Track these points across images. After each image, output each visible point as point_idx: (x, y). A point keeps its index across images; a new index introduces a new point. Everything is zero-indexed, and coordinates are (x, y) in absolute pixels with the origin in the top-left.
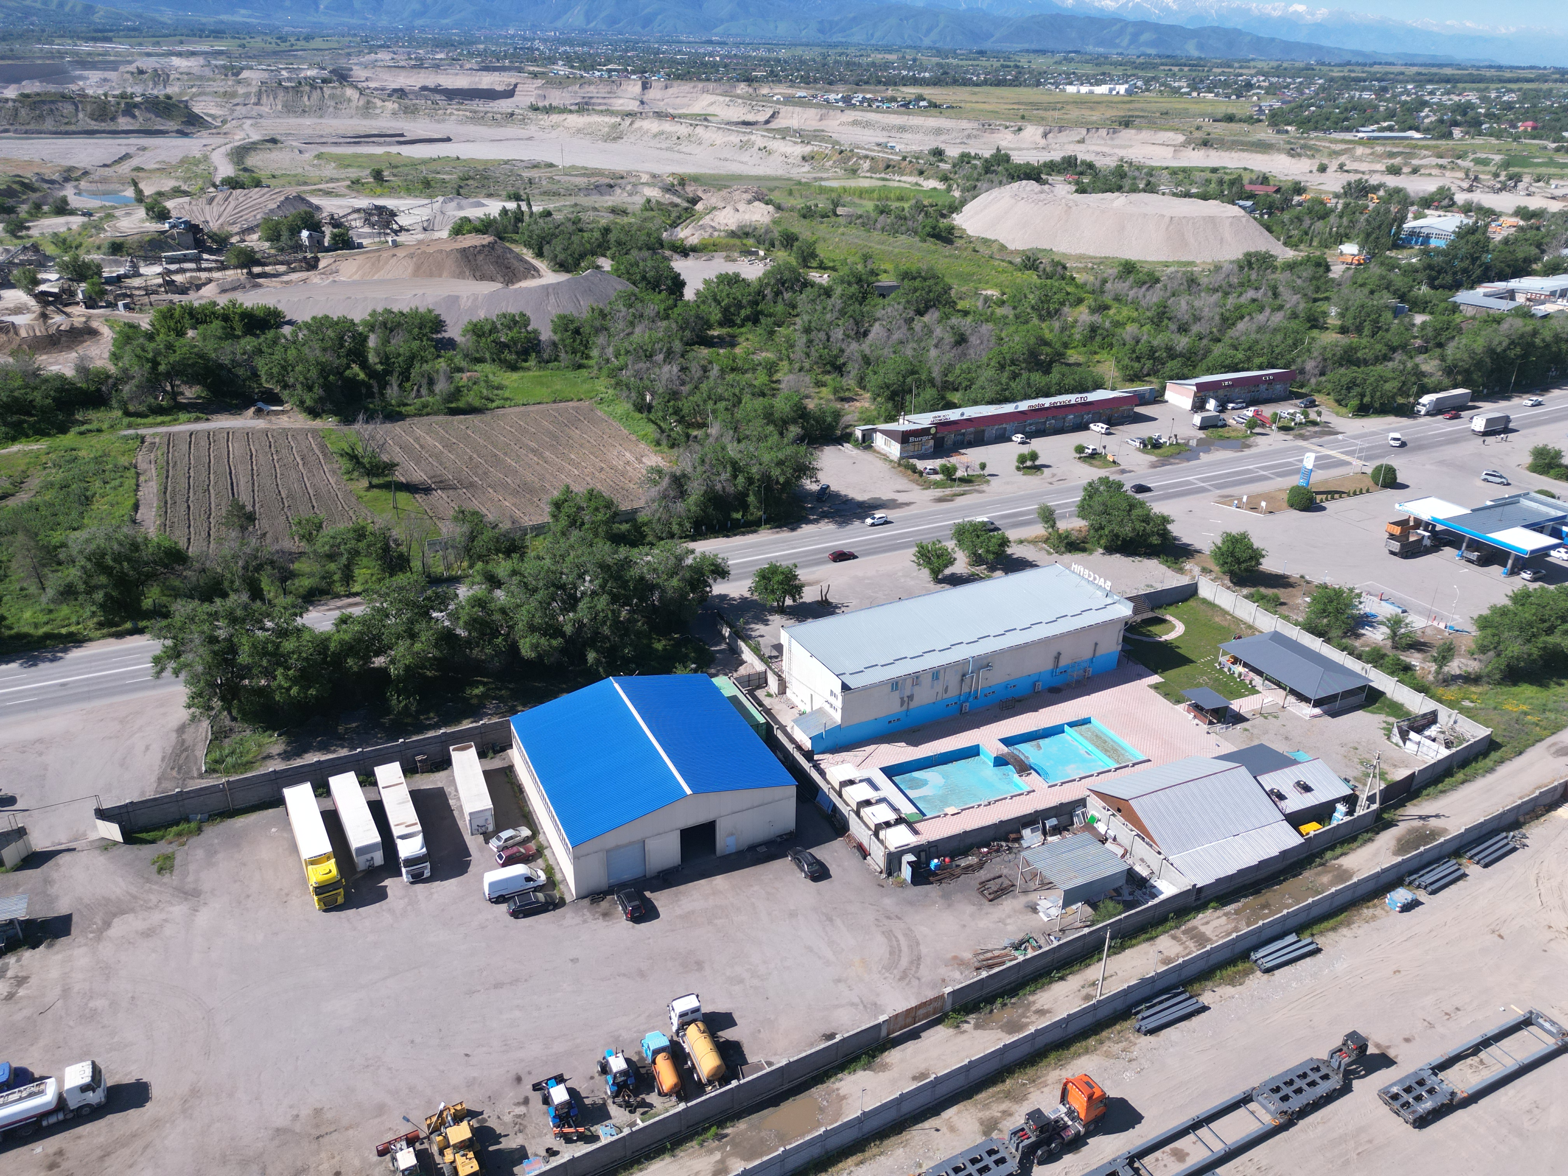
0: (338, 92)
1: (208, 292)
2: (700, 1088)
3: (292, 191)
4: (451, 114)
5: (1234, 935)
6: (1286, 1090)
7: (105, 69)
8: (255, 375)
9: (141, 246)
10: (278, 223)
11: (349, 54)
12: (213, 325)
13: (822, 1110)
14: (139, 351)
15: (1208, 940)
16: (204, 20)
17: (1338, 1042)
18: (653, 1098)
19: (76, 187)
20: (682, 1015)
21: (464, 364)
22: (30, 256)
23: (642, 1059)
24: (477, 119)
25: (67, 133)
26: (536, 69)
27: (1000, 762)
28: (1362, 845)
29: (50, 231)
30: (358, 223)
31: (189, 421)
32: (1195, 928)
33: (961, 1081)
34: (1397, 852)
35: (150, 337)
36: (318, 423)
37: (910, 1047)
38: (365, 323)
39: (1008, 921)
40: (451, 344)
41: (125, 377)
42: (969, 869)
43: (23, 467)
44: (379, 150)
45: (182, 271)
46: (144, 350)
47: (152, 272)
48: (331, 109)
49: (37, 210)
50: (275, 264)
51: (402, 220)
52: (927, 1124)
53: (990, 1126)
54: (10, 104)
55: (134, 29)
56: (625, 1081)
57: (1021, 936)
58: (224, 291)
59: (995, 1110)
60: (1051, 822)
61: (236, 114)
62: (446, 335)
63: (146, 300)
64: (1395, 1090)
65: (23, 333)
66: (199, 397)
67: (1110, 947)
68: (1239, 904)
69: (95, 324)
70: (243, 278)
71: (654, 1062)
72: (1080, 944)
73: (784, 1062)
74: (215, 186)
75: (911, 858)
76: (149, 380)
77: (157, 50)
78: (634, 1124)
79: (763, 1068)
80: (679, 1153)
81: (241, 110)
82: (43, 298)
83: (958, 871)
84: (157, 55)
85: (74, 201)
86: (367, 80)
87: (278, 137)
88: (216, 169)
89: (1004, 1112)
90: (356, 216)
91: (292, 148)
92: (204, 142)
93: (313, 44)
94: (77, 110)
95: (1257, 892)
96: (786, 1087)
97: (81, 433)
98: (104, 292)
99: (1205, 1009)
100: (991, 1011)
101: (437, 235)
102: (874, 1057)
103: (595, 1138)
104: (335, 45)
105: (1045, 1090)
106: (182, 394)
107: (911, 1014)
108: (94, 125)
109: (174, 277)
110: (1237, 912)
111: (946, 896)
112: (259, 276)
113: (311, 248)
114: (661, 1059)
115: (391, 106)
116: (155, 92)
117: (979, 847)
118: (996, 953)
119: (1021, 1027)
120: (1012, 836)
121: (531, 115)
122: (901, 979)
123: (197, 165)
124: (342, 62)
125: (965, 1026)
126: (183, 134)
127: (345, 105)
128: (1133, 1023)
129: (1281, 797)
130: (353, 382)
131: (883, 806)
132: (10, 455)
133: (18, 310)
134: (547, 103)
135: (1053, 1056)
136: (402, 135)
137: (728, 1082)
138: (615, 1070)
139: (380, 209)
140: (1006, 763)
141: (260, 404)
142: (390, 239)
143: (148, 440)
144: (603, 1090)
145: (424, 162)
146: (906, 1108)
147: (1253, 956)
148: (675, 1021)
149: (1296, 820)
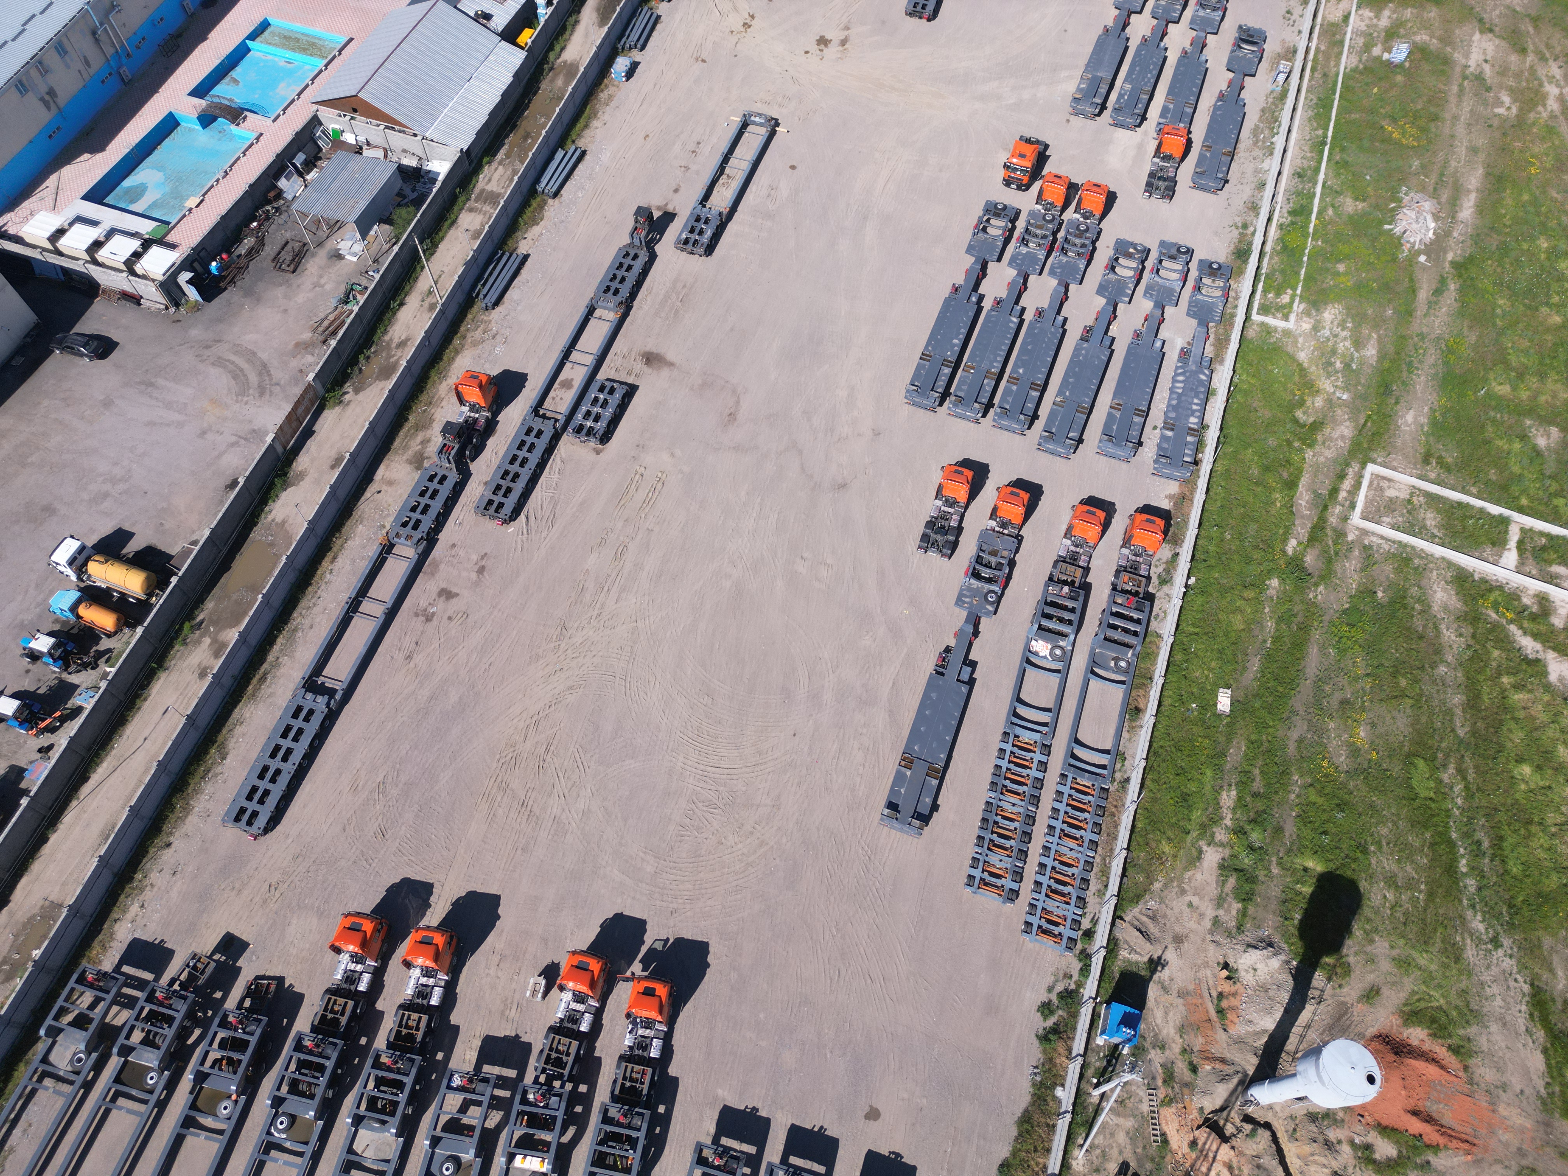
2: (144, 606)
5: (516, 178)
6: (615, 285)
13: (272, 545)
15: (499, 195)
17: (631, 224)
18: (105, 644)
20: (71, 562)
23: (65, 623)
27: (206, 119)
28: (572, 31)
32: (483, 191)
33: (373, 443)
34: (602, 23)
37: (311, 445)
39: (323, 281)
42: (252, 253)
52: (368, 494)
53: (418, 461)
56: (65, 651)
57: (342, 289)
59: (415, 446)
60: (299, 159)
64: (684, 236)
67: (424, 252)
68: (506, 147)
71: (79, 617)
72: (397, 265)
73: (207, 533)
75: (185, 276)
78: (105, 675)
79: (192, 550)
80: (171, 663)
83: (243, 262)
89: (422, 442)
95: (514, 127)
96: (225, 550)
99: (526, 257)
100: (360, 370)
102: (285, 474)
103: (79, 710)
105: (443, 404)
107: (292, 418)
110: (508, 156)
111: (249, 293)
114: (82, 611)
117: (247, 225)
118: (331, 317)
119: (393, 368)
120: (271, 195)
122: (262, 394)
125: (347, 397)
128: (479, 305)
129: (488, 17)
131: (117, 239)
135: (433, 373)
137: (168, 583)
138: (45, 650)
140: (214, 119)
144: (51, 672)
146: (342, 494)
147: (540, 190)
148: (69, 571)
149: (510, 35)
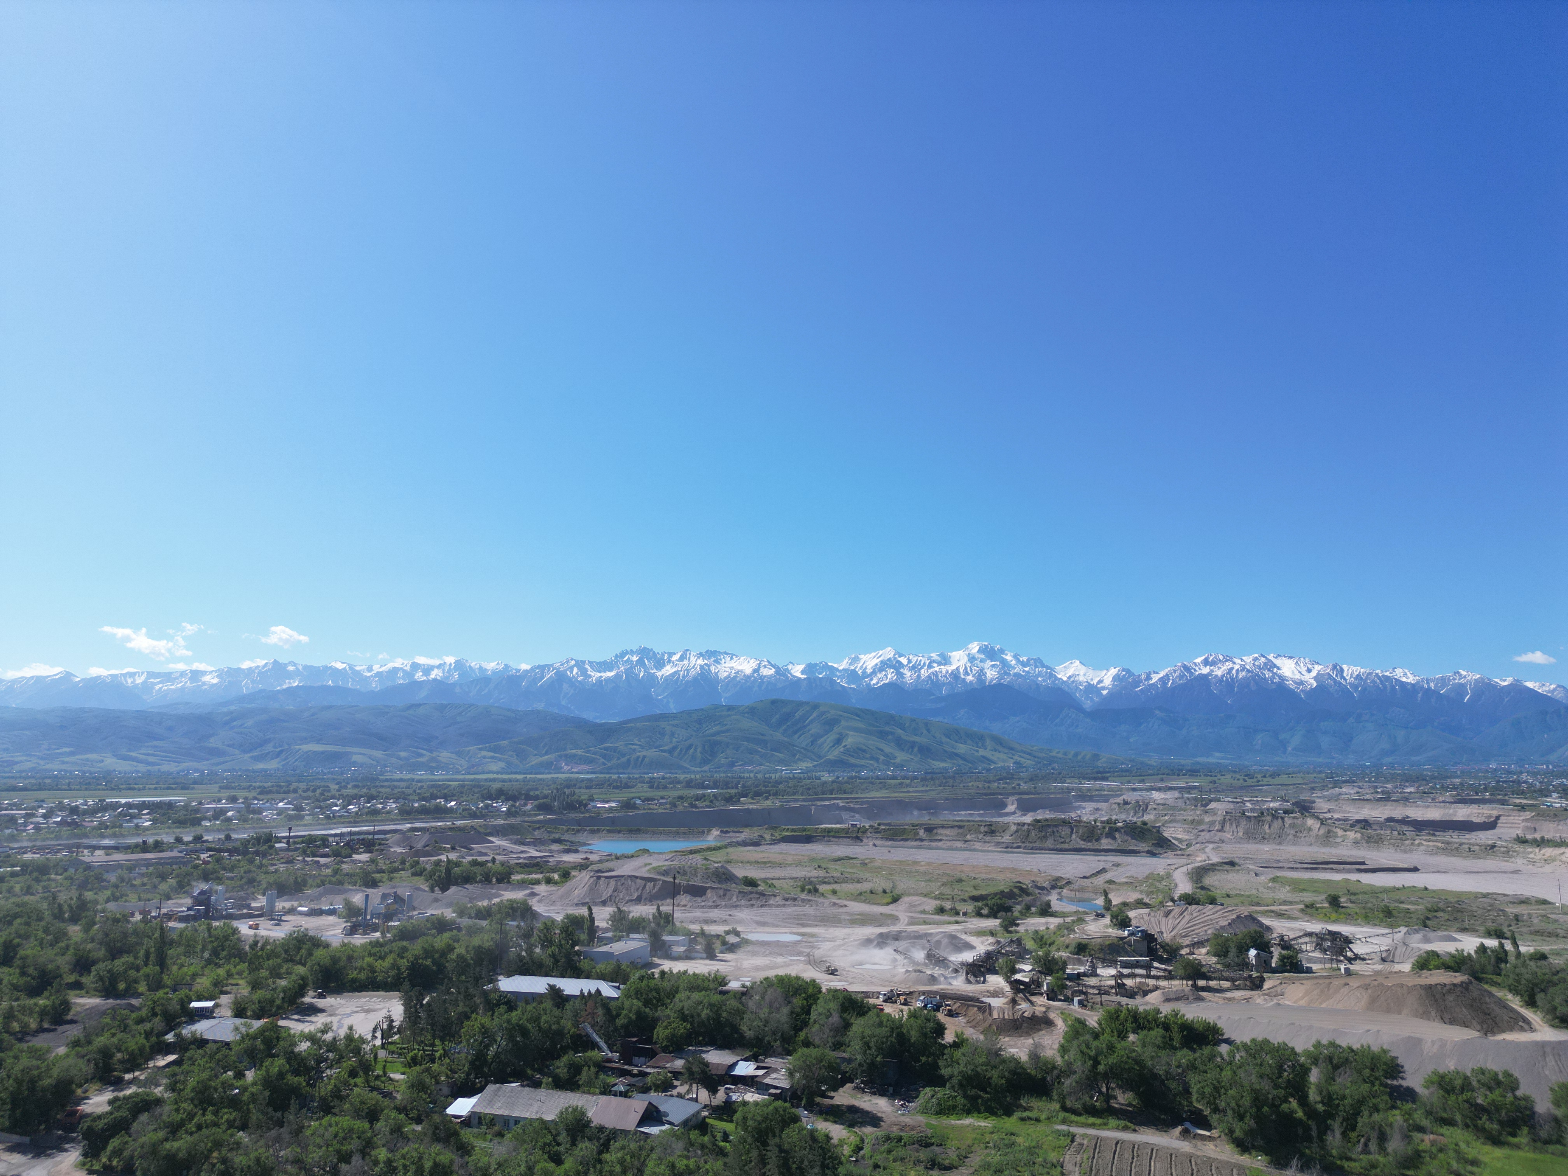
0: (1299, 821)
1: (1154, 998)
3: (1245, 911)
4: (1419, 845)
7: (1098, 801)
8: (1187, 1092)
9: (1102, 949)
10: (1227, 940)
11: (1313, 789)
12: (1153, 1033)
14: (1084, 1047)
16: (1183, 762)
19: (1059, 894)
21: (1425, 1123)
22: (1013, 948)
24: (1450, 850)
25: (1061, 850)
26: (1524, 801)
29: (1033, 928)
30: (1309, 947)
31: (1117, 1128)
35: (1096, 1036)
36: (1245, 1159)
38: (1307, 1053)
40: (1409, 1095)
41: (1068, 1071)
43: (969, 1142)
44: (1337, 877)
45: (1132, 976)
46: (1088, 1047)
47: (1107, 973)
48: (1291, 837)
49: (1026, 912)
50: (1220, 979)
51: (1358, 948)
54: (1026, 827)
55: (1127, 771)
58: (1168, 1000)
61: (1199, 839)
62: (1404, 1083)
63: (1097, 999)
65: (995, 1015)
66: (1130, 1105)
69: (1052, 1015)
70: (1187, 989)
74: (1173, 900)
76: (1088, 1078)
77: (1141, 786)
81: (1205, 836)
82: (1016, 985)
84: (1141, 790)
85: (1056, 905)
86: (1329, 811)
87: (1237, 860)
88: (1176, 886)
90: (1307, 939)
91: (1249, 871)
92: (1169, 861)
93: (1277, 780)
94: (1072, 832)
97: (1022, 1119)
98: (1065, 987)
101: (1397, 967)
104: (1300, 781)
106: (1115, 1098)
108: (1082, 844)
109: (1126, 981)
112: (1204, 989)
113: (1258, 967)
115: (1351, 835)
116: (1135, 819)
121: (1517, 847)
123: (1160, 882)
124: (1304, 796)
126: (1152, 854)
127: (1305, 833)
130: (1288, 1118)
132: (963, 1127)
133: (995, 994)
134: (1538, 836)
136: (1363, 863)
139: (1334, 935)
141: (1188, 1125)
142: (1342, 967)
143: (1078, 1140)
145: (1386, 890)
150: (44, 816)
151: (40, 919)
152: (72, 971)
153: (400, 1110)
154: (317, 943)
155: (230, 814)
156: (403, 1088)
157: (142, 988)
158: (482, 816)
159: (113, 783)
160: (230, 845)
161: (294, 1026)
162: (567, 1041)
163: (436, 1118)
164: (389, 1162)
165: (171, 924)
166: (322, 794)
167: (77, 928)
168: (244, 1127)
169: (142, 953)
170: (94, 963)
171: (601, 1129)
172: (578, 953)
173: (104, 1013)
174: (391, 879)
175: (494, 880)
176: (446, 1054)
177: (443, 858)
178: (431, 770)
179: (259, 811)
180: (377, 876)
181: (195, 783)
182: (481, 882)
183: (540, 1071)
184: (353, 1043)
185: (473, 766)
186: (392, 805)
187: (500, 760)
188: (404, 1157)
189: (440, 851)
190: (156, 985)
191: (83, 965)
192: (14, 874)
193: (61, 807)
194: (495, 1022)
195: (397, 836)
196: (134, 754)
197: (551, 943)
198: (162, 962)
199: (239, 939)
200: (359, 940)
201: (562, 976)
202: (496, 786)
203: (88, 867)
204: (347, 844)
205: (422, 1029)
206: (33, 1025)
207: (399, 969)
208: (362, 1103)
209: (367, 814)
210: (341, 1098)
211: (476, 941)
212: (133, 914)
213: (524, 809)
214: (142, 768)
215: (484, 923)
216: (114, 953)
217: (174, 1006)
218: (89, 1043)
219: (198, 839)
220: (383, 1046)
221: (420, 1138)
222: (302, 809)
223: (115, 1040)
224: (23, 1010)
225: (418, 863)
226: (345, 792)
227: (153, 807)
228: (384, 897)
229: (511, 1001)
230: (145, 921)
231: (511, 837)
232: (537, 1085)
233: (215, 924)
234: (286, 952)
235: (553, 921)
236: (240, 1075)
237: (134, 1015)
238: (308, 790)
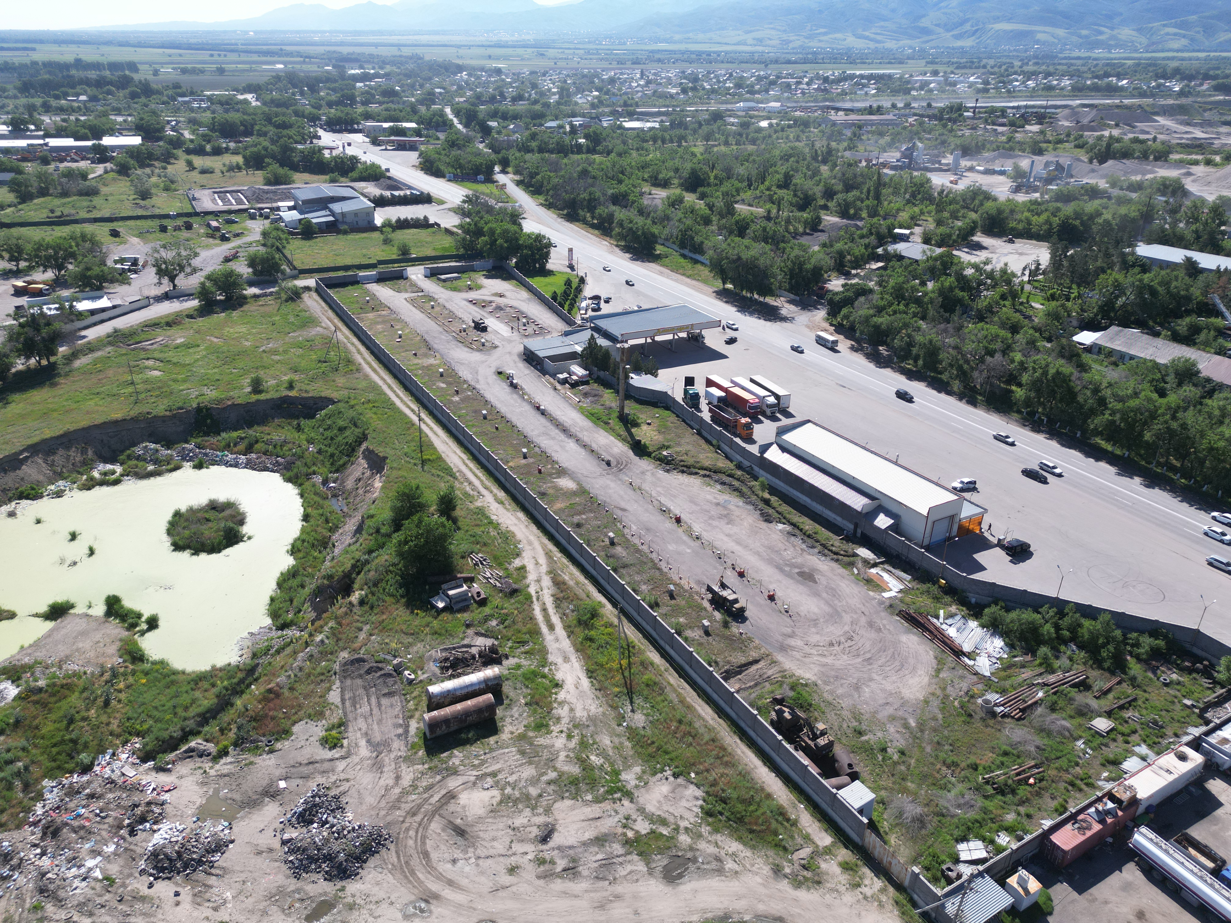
150: (808, 84)
151: (804, 160)
152: (823, 197)
153: (1037, 329)
154: (988, 197)
155: (932, 85)
156: (1041, 314)
157: (864, 214)
158: (1153, 95)
159: (852, 58)
160: (930, 112)
161: (964, 256)
162: (1192, 305)
163: (1064, 341)
164: (1022, 363)
165: (886, 171)
166: (1006, 70)
167: (826, 168)
168: (923, 318)
169: (865, 190)
170: (835, 193)
171: (1208, 380)
172: (1224, 233)
173: (840, 228)
174: (1055, 149)
175: (1152, 157)
176: (1080, 296)
177: (1106, 133)
178: (1109, 48)
179: (954, 84)
180: (1044, 145)
181: (908, 58)
182: (1138, 158)
183: (1161, 325)
184: (1006, 276)
185: (1153, 43)
186: (1066, 82)
187: (1184, 36)
188: (1034, 362)
189: (1104, 126)
190: (873, 213)
191: (829, 194)
192: (789, 126)
193: (818, 77)
194: (1129, 279)
195: (1067, 111)
196: (867, 33)
197: (1197, 220)
198: (877, 197)
199: (931, 187)
200: (1021, 198)
201: (1201, 250)
202: (1174, 64)
203: (834, 124)
204: (1022, 116)
205: (1063, 274)
206: (801, 230)
207: (1051, 225)
208: (1008, 319)
209: (1043, 89)
210: (992, 313)
211: (1123, 210)
212: (860, 161)
213: (1199, 89)
214: (872, 45)
215: (1134, 196)
216: (848, 188)
217: (884, 230)
218: (832, 246)
219: (908, 105)
220: (1029, 282)
221: (1048, 352)
222: (988, 83)
223: (846, 247)
224: (795, 218)
225: (1082, 136)
226: (1026, 68)
227: (879, 78)
228: (1047, 164)
229: (1146, 265)
230: (867, 166)
231: (1178, 117)
232: (1156, 335)
233: (915, 174)
234: (964, 200)
235: (1203, 201)
236: (923, 284)
237: (858, 232)
238: (995, 66)
